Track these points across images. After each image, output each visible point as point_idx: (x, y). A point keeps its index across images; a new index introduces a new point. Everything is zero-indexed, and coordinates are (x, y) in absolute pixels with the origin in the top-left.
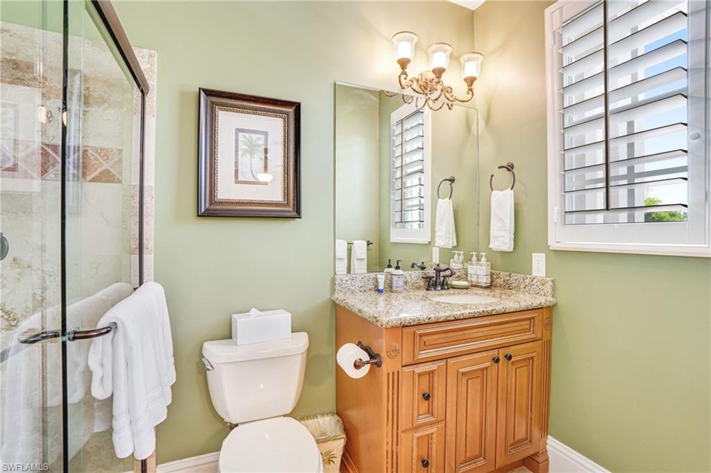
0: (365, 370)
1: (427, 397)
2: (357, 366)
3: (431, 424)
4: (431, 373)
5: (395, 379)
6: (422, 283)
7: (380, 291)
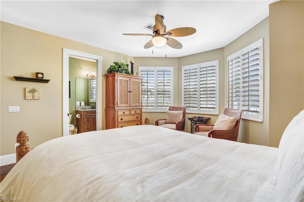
0: (80, 117)
1: (88, 120)
2: (79, 116)
3: (89, 124)
4: (89, 117)
5: (84, 117)
6: (91, 108)
7: (84, 109)
